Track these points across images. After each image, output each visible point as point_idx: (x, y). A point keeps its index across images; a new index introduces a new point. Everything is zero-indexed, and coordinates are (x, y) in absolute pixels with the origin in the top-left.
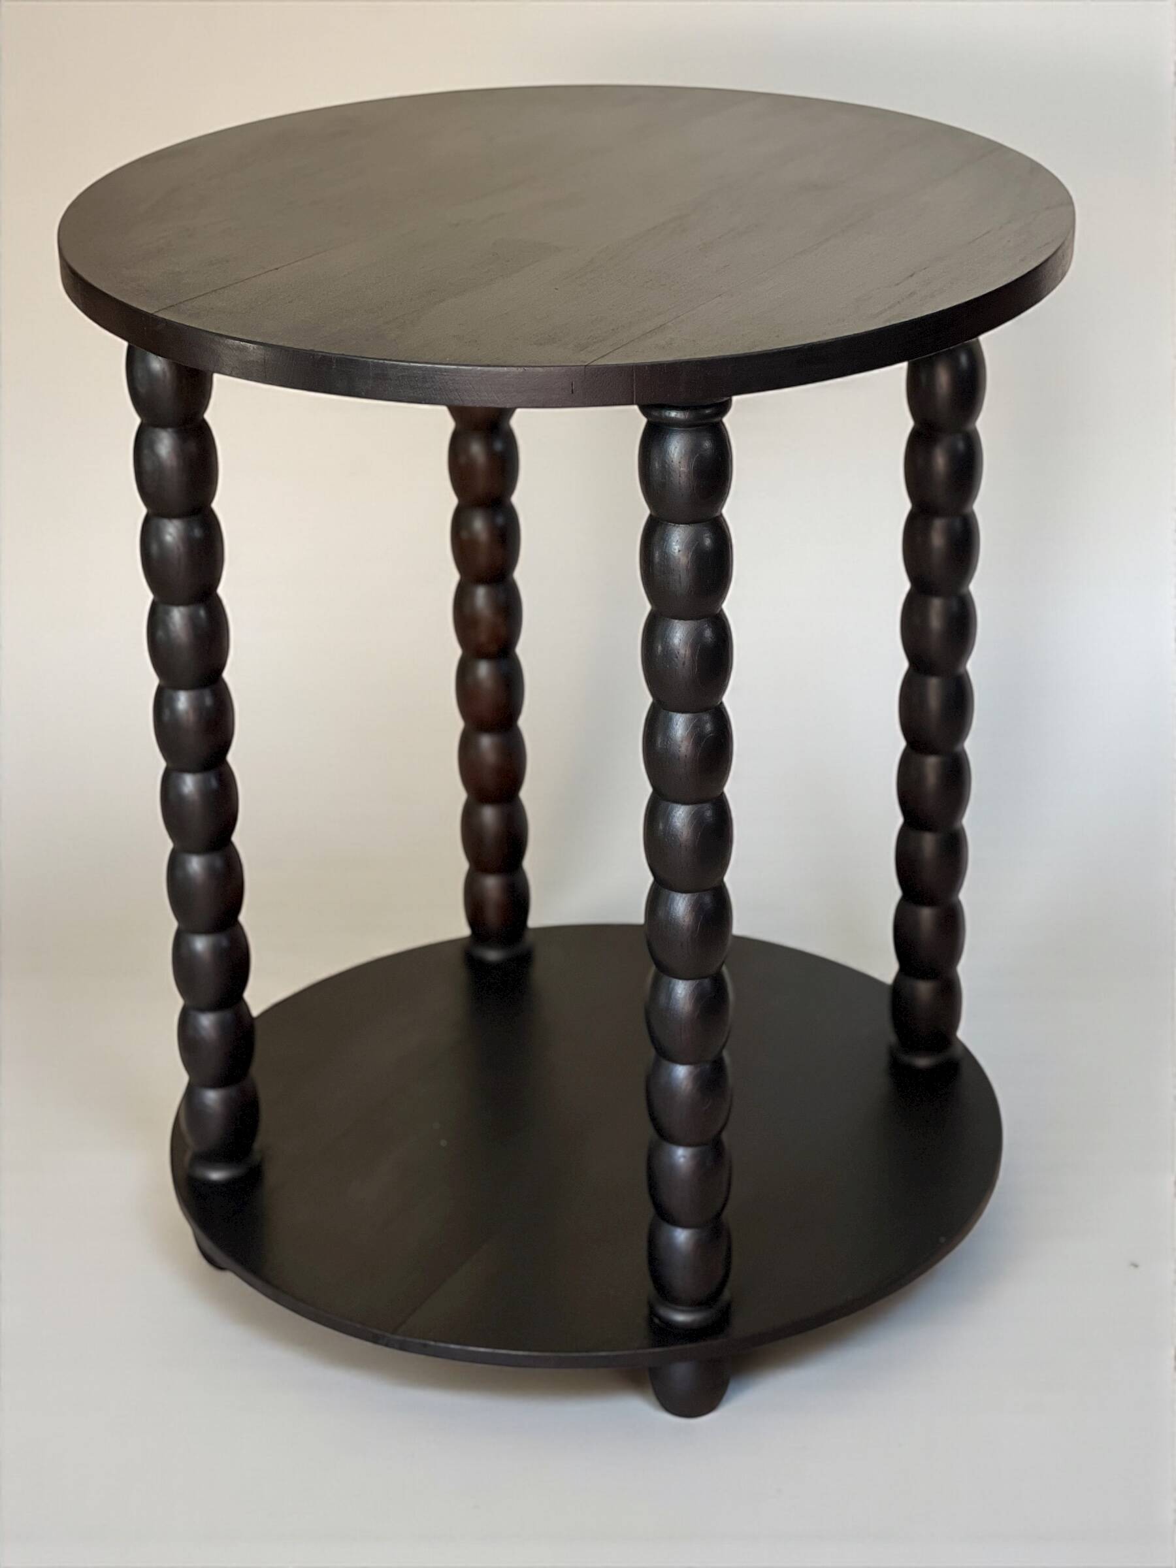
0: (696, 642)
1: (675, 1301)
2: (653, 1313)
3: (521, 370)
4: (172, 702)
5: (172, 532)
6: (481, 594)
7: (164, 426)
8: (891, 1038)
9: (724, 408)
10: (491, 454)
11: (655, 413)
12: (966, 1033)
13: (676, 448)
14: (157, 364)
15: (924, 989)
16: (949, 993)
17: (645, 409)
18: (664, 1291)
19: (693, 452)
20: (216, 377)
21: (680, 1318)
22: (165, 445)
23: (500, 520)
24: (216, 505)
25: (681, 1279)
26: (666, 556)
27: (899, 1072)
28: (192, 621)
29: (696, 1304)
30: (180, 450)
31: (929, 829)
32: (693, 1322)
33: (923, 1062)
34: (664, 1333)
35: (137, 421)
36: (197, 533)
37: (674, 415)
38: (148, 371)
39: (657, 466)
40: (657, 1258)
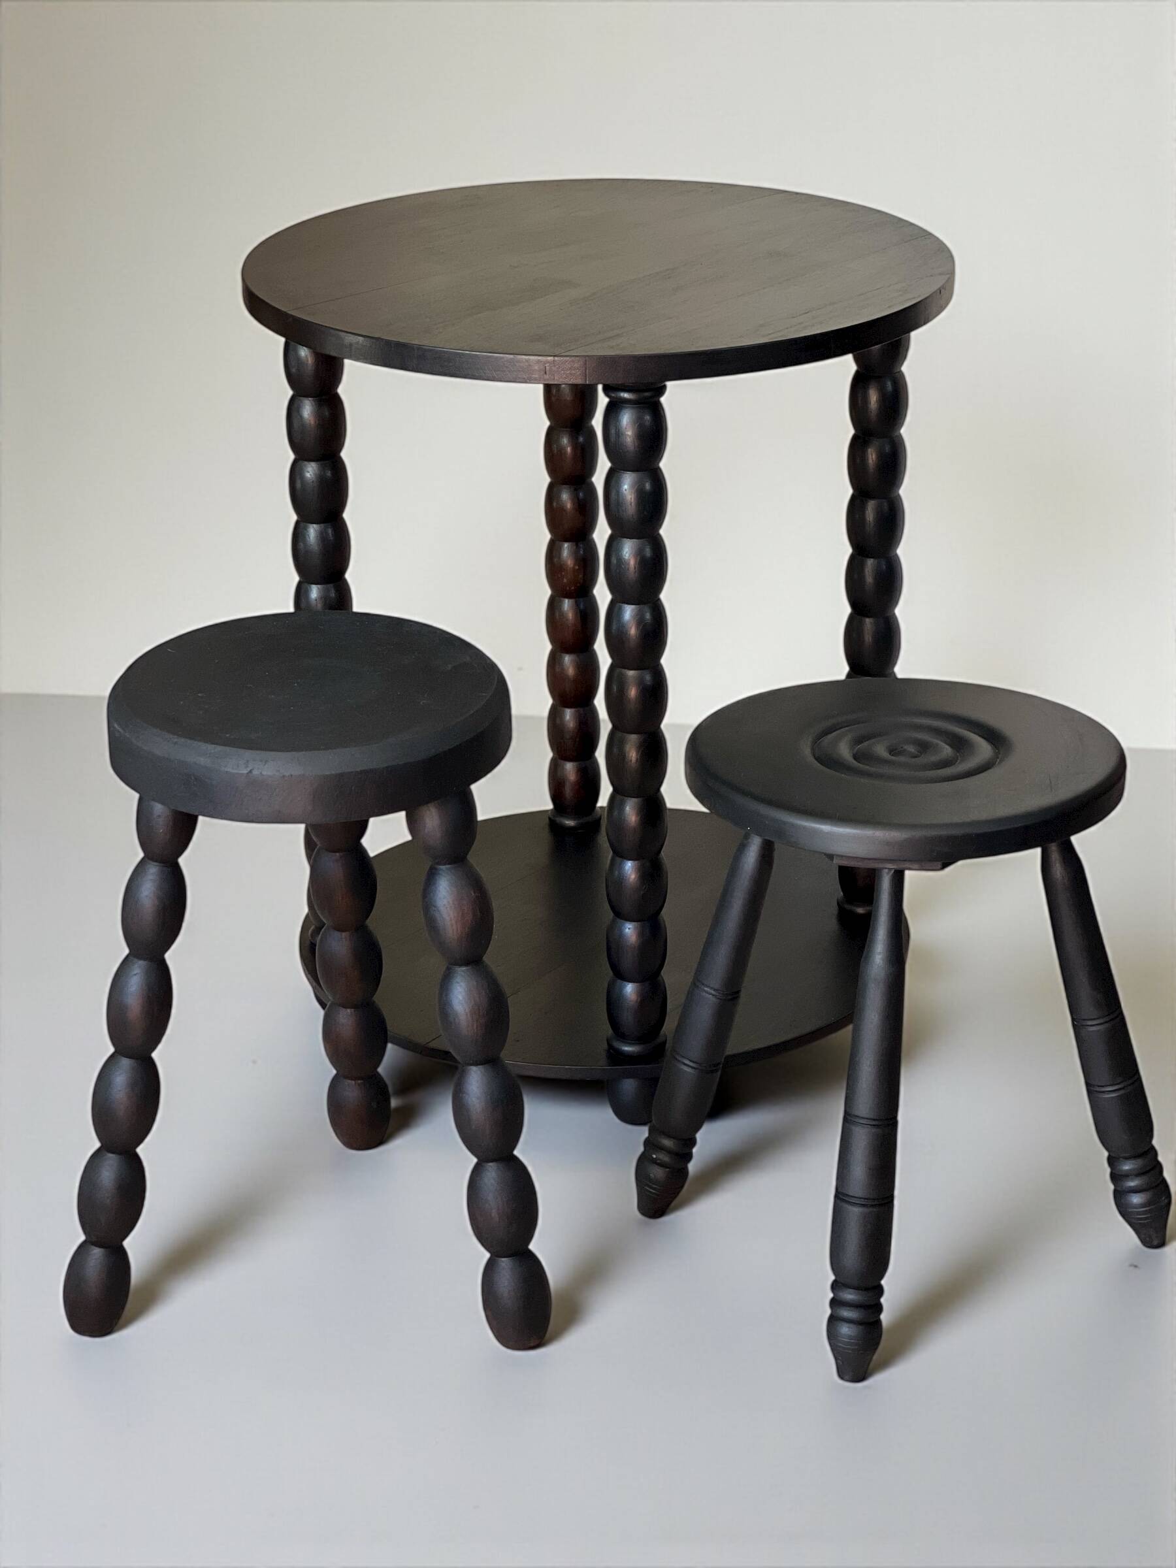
0: (640, 555)
1: (626, 1038)
2: (610, 1046)
4: (307, 593)
5: (311, 471)
6: (566, 549)
7: (307, 396)
8: (840, 894)
9: (661, 390)
11: (613, 395)
13: (626, 420)
14: (304, 352)
17: (605, 390)
18: (619, 1033)
19: (638, 422)
20: (347, 362)
21: (627, 1049)
22: (307, 410)
24: (344, 454)
25: (628, 1018)
26: (619, 494)
28: (322, 537)
29: (639, 1040)
30: (318, 414)
32: (633, 1052)
34: (616, 1059)
35: (290, 393)
36: (330, 472)
37: (626, 395)
38: (298, 358)
39: (613, 431)
40: (613, 1003)
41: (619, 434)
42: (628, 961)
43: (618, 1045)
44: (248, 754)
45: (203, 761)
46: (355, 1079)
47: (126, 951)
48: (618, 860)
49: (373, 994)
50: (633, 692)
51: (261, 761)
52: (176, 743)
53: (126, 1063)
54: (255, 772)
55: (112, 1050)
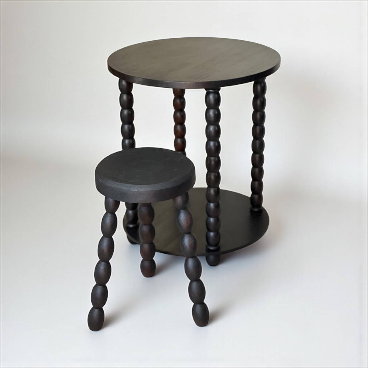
0: (215, 129)
1: (211, 246)
3: (185, 83)
4: (125, 142)
5: (126, 112)
6: (178, 126)
7: (124, 94)
8: (250, 206)
9: (219, 89)
10: (181, 102)
11: (208, 90)
12: (264, 205)
13: (211, 97)
15: (256, 196)
16: (261, 198)
17: (206, 89)
18: (209, 244)
19: (214, 97)
20: (134, 84)
21: (211, 248)
22: (125, 97)
23: (182, 114)
25: (212, 241)
26: (209, 115)
27: (252, 212)
28: (129, 128)
29: (214, 246)
30: (127, 98)
31: (257, 167)
32: (213, 249)
33: (256, 210)
34: (208, 251)
35: (120, 93)
36: (130, 112)
37: (211, 91)
38: (122, 84)
39: (208, 100)
40: (207, 238)
41: (209, 100)
42: (211, 227)
43: (208, 247)
44: (137, 186)
45: (125, 188)
46: (148, 260)
47: (102, 235)
48: (209, 203)
49: (153, 240)
50: (213, 163)
51: (141, 188)
52: (117, 184)
53: (103, 263)
54: (140, 190)
55: (99, 260)
